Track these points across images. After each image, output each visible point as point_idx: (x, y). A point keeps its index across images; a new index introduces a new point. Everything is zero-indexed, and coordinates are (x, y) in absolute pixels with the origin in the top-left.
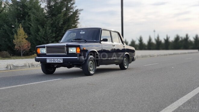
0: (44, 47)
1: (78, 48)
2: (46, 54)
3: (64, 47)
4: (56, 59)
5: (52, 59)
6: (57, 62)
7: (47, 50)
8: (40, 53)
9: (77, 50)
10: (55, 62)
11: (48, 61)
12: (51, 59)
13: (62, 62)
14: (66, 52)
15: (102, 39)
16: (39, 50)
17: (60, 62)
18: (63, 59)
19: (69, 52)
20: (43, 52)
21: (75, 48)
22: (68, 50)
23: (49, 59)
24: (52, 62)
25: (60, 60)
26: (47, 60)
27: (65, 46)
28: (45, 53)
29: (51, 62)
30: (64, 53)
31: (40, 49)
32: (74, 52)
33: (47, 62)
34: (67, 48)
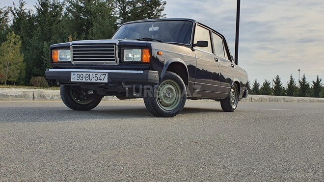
0: (68, 47)
1: (146, 51)
2: (70, 62)
3: (113, 47)
4: (94, 74)
5: (84, 74)
6: (93, 81)
7: (74, 54)
8: (59, 60)
9: (144, 56)
10: (89, 81)
11: (74, 78)
12: (80, 74)
13: (106, 81)
14: (118, 59)
15: (195, 42)
16: (57, 53)
17: (102, 81)
18: (109, 74)
19: (125, 60)
20: (66, 59)
21: (140, 50)
22: (121, 55)
23: (76, 74)
24: (84, 80)
25: (101, 77)
26: (72, 76)
27: (115, 44)
28: (70, 60)
29: (80, 81)
30: (114, 60)
31: (59, 51)
32: (135, 60)
33: (72, 80)
34: (120, 50)
